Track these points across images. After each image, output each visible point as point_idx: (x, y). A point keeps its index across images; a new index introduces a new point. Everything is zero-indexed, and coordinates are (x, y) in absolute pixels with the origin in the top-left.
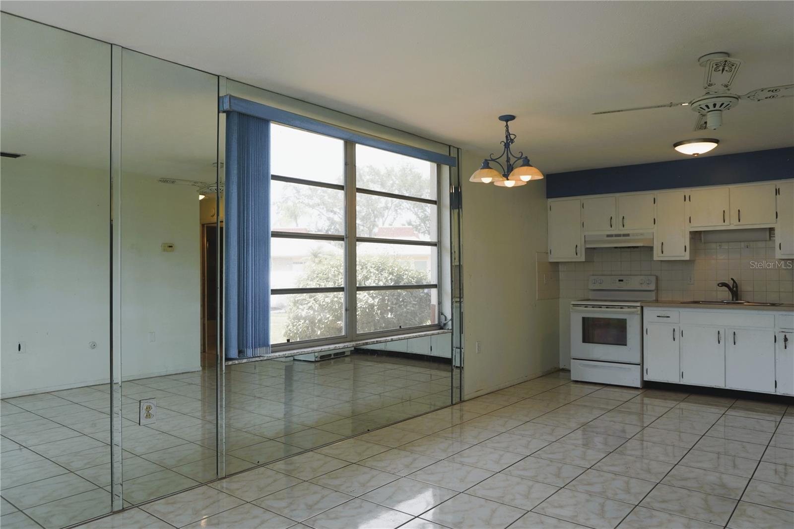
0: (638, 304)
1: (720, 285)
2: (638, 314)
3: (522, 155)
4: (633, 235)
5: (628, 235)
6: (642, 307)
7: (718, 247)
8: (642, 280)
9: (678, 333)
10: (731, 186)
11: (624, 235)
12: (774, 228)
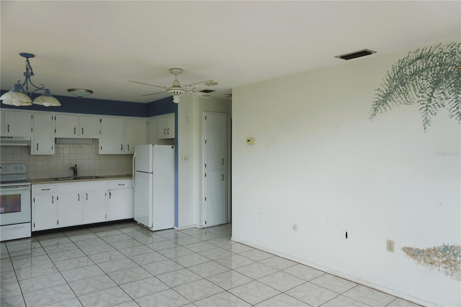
0: (29, 184)
1: (72, 169)
2: (29, 190)
3: (43, 87)
4: (16, 137)
5: (12, 138)
6: (31, 185)
7: (64, 147)
8: (17, 167)
9: (55, 198)
10: (79, 114)
11: (8, 137)
12: (99, 139)
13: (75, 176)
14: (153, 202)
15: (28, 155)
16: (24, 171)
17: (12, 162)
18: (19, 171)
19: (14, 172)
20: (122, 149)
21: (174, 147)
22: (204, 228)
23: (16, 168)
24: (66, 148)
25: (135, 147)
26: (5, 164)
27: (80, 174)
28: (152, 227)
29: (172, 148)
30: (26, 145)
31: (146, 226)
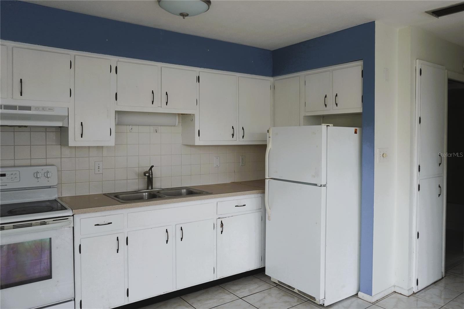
0: (69, 213)
1: (144, 174)
2: (69, 228)
4: (37, 108)
5: (29, 108)
6: (73, 216)
7: (128, 131)
8: (37, 173)
9: (123, 241)
10: (160, 64)
11: (22, 108)
12: (194, 115)
13: (150, 188)
14: (326, 246)
15: (60, 146)
16: (53, 181)
17: (28, 162)
18: (44, 182)
19: (34, 183)
20: (233, 135)
21: (358, 132)
22: (414, 293)
23: (36, 175)
24: (130, 132)
25: (268, 131)
26: (14, 166)
27: (158, 185)
28: (325, 298)
29: (356, 132)
30: (60, 124)
31: (299, 291)
